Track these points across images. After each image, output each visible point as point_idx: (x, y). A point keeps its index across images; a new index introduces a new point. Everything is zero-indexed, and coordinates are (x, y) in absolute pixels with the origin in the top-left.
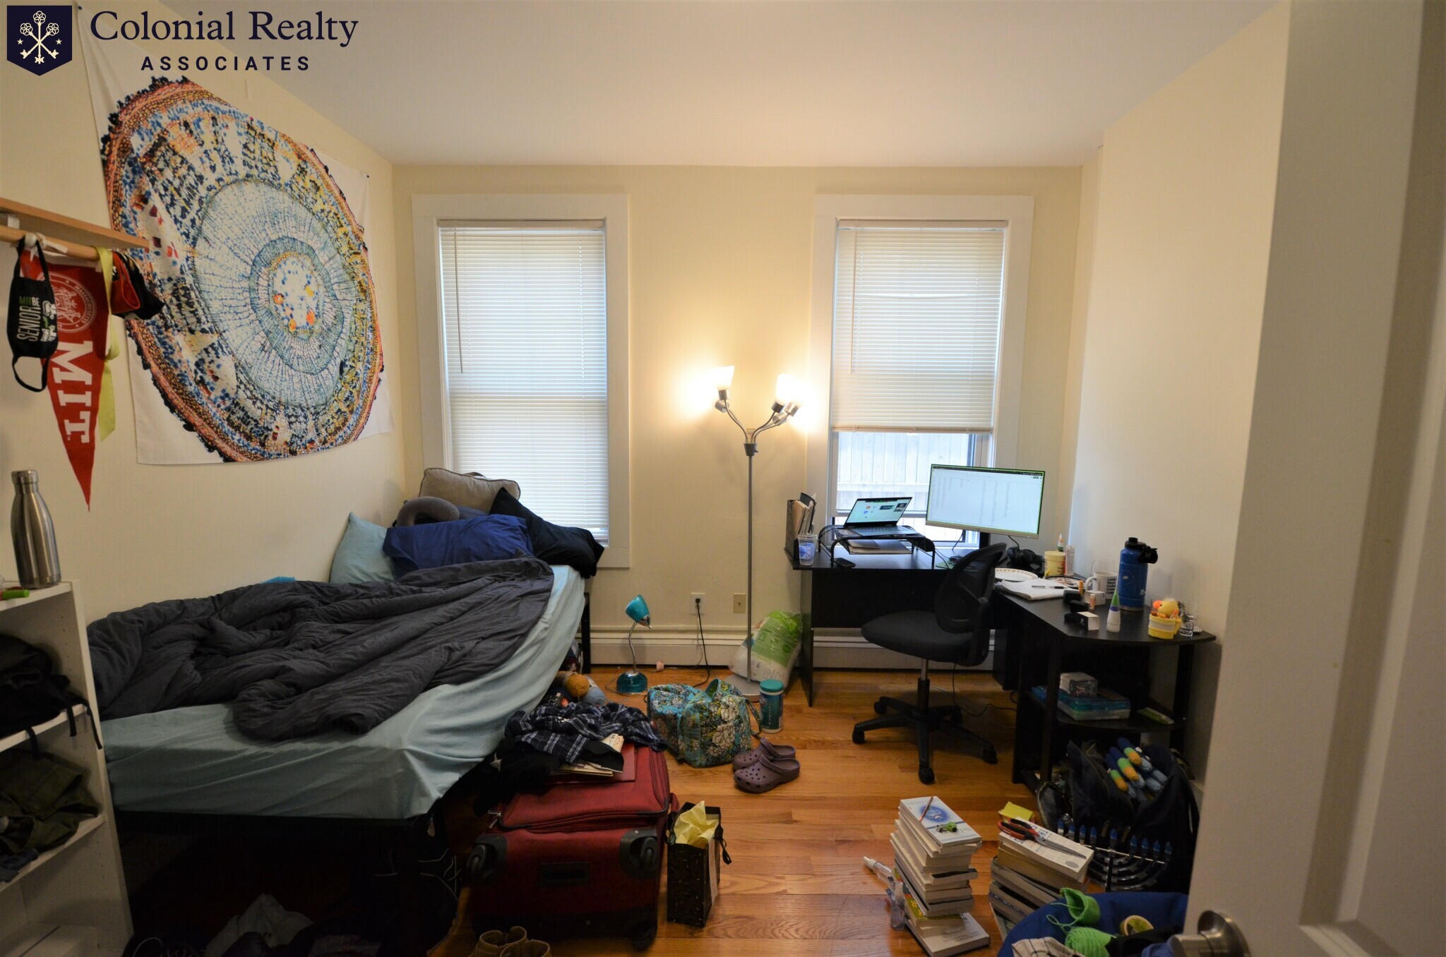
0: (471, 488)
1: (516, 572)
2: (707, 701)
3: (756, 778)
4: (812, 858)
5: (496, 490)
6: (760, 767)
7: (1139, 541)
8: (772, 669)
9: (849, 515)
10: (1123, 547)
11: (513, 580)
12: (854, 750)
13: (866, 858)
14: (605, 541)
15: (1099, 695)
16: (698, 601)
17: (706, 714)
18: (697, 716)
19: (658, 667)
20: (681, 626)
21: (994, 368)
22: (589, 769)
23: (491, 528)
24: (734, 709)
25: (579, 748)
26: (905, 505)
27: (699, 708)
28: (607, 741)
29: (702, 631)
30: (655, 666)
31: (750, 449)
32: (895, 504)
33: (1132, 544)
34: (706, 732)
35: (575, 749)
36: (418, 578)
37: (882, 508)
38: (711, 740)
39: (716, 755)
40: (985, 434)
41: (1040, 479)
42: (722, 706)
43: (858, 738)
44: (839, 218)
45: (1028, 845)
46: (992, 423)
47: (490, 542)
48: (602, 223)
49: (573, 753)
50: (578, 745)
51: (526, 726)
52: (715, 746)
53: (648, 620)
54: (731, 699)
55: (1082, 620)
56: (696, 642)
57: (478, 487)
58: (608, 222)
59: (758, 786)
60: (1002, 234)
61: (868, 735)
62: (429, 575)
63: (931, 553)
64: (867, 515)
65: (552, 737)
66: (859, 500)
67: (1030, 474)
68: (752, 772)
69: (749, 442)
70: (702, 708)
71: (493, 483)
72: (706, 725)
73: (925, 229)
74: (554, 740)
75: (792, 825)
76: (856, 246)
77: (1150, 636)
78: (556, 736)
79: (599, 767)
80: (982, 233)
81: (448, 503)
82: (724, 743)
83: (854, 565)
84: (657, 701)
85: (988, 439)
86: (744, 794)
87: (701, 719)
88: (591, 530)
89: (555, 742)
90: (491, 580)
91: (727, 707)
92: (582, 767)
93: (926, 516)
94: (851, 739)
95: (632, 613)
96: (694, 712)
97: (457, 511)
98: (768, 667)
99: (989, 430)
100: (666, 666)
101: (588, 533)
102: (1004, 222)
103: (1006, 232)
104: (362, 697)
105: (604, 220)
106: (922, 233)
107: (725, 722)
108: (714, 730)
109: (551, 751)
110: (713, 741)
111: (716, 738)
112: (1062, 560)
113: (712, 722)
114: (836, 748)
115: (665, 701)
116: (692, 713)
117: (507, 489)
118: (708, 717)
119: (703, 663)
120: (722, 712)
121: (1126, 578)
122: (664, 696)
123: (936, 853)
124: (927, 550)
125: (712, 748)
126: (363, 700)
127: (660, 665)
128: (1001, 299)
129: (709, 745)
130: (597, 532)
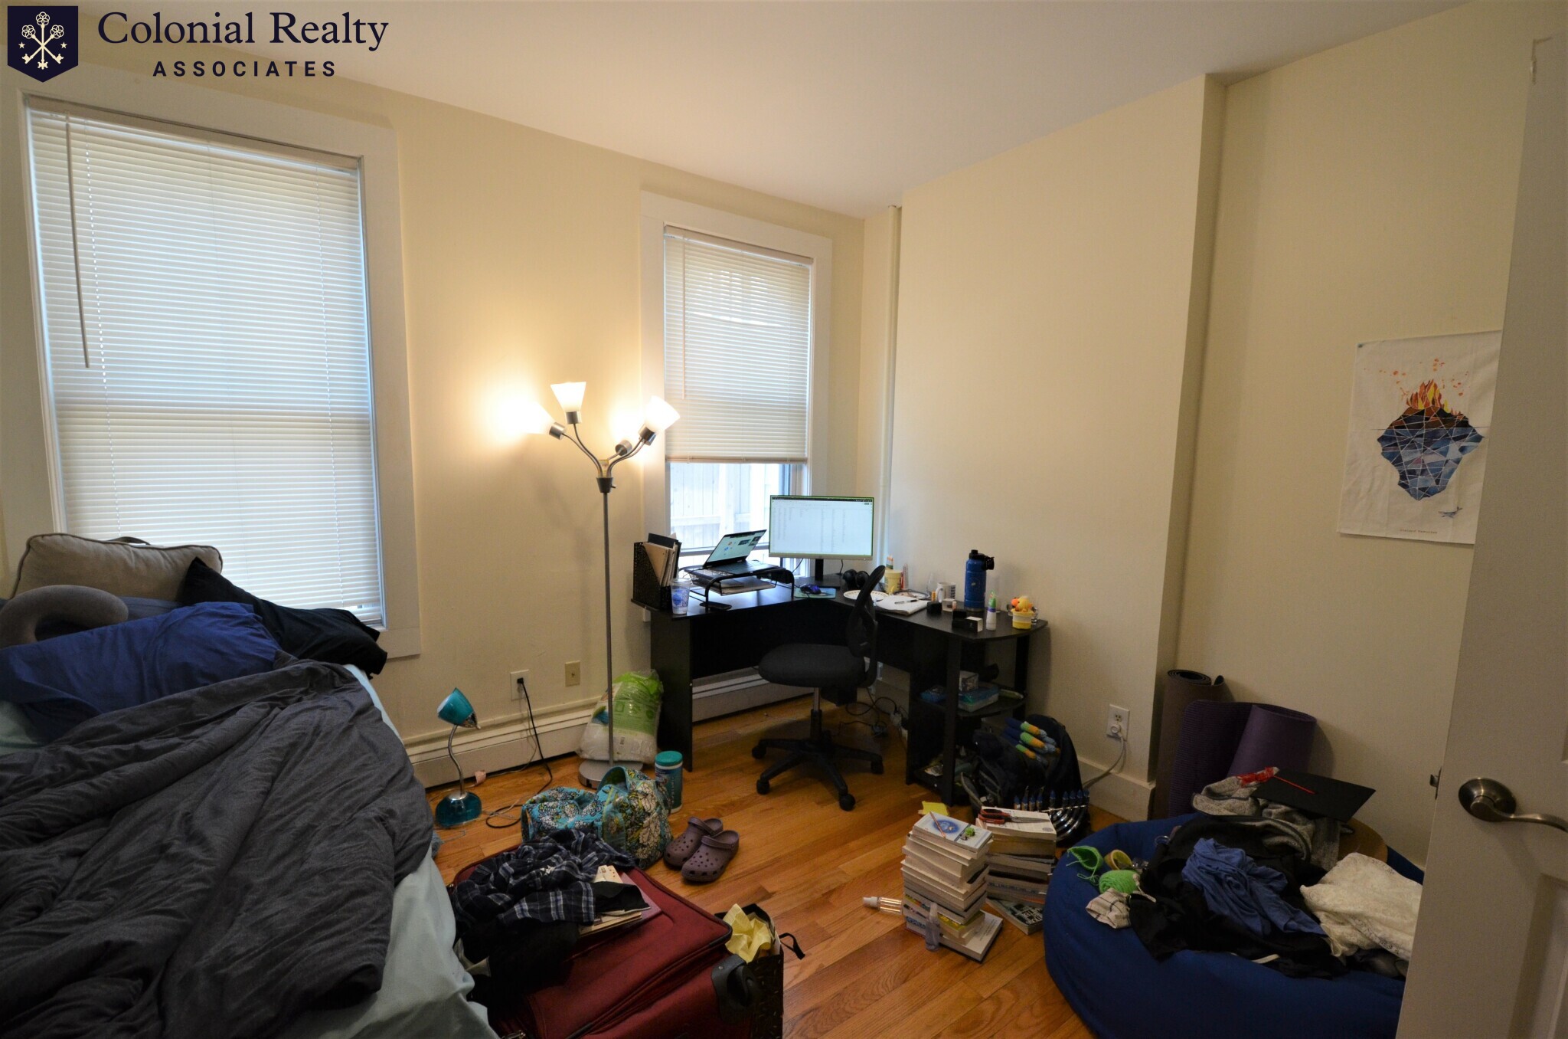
0: (132, 563)
1: (298, 686)
2: (622, 797)
3: (708, 864)
4: (818, 921)
5: (184, 564)
6: (709, 850)
7: (979, 552)
8: (640, 742)
9: (712, 553)
10: (967, 558)
11: (299, 700)
12: (765, 802)
13: (865, 899)
14: (380, 623)
15: (979, 687)
16: (520, 681)
17: (629, 811)
18: (619, 817)
19: (478, 779)
20: (500, 718)
21: (805, 400)
22: (609, 921)
23: (211, 625)
24: (652, 796)
25: (592, 899)
26: (759, 538)
27: (620, 807)
28: (600, 878)
29: (532, 718)
30: (473, 779)
31: (605, 485)
32: (751, 537)
33: (974, 555)
34: (632, 833)
35: (588, 902)
36: (111, 729)
37: (741, 543)
38: (638, 841)
39: (646, 857)
40: (798, 464)
41: (869, 506)
42: (640, 797)
43: (763, 788)
44: (666, 223)
45: (1009, 826)
46: (806, 453)
47: (221, 647)
48: (355, 163)
49: (588, 908)
50: (587, 896)
51: (501, 899)
52: (643, 846)
53: (473, 718)
54: (645, 785)
55: (971, 624)
56: (525, 734)
57: (147, 562)
58: (366, 162)
59: (715, 873)
60: (808, 270)
61: (772, 782)
62: (131, 720)
63: (790, 585)
64: (727, 552)
65: (552, 899)
66: (726, 536)
67: (861, 501)
68: (701, 860)
69: (605, 475)
70: (622, 806)
71: (173, 553)
72: (632, 825)
73: (746, 253)
74: (557, 900)
75: (772, 899)
76: (684, 263)
77: (1016, 629)
78: (556, 895)
79: (623, 912)
80: (792, 267)
81: (103, 594)
82: (652, 839)
83: (729, 606)
84: (548, 817)
85: (801, 468)
86: (700, 888)
87: (625, 818)
88: (352, 609)
89: (562, 903)
90: (263, 707)
91: (645, 795)
92: (601, 922)
93: (769, 547)
94: (755, 791)
95: (450, 715)
96: (615, 813)
97: (123, 605)
98: (635, 740)
99: (804, 461)
100: (489, 775)
101: (347, 614)
102: (808, 260)
103: (811, 269)
104: (335, 940)
105: (359, 159)
106: (743, 256)
107: (649, 814)
108: (641, 827)
109: (563, 917)
110: (641, 842)
111: (643, 836)
112: (899, 576)
113: (637, 819)
114: (748, 805)
115: (557, 814)
116: (613, 815)
117: (204, 560)
118: (632, 815)
119: (537, 758)
120: (643, 803)
121: (973, 584)
122: (552, 808)
123: (972, 860)
124: (787, 582)
125: (640, 850)
126: (343, 944)
127: (480, 775)
128: (809, 333)
129: (637, 848)
130: (361, 612)
